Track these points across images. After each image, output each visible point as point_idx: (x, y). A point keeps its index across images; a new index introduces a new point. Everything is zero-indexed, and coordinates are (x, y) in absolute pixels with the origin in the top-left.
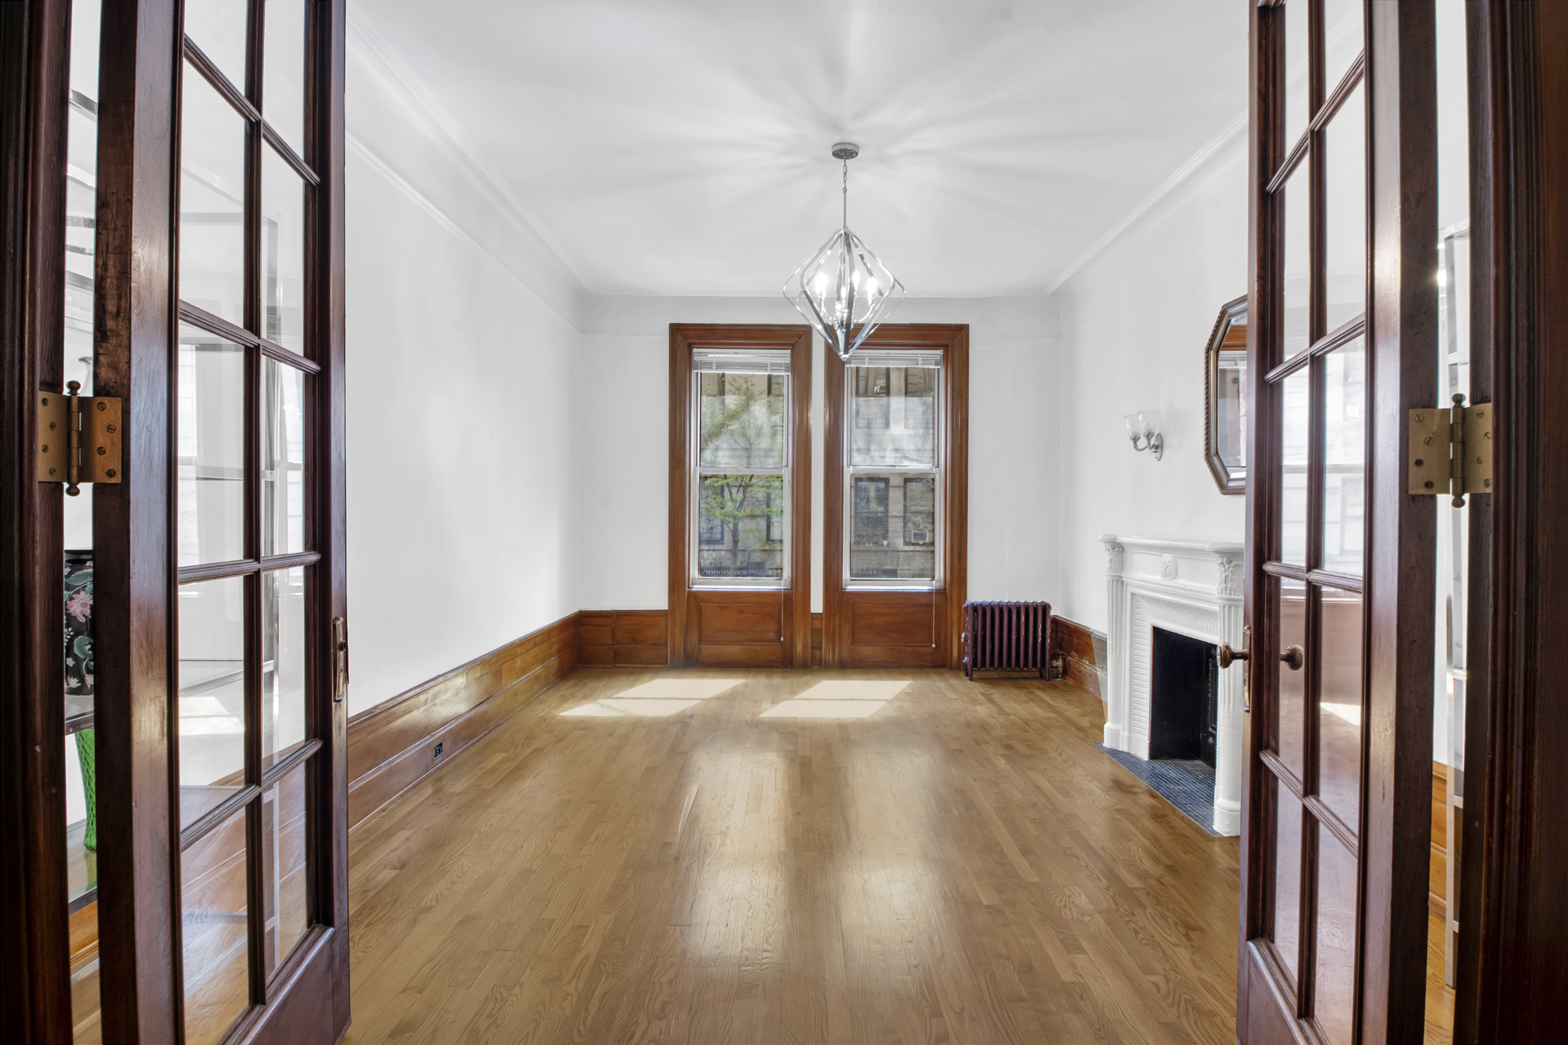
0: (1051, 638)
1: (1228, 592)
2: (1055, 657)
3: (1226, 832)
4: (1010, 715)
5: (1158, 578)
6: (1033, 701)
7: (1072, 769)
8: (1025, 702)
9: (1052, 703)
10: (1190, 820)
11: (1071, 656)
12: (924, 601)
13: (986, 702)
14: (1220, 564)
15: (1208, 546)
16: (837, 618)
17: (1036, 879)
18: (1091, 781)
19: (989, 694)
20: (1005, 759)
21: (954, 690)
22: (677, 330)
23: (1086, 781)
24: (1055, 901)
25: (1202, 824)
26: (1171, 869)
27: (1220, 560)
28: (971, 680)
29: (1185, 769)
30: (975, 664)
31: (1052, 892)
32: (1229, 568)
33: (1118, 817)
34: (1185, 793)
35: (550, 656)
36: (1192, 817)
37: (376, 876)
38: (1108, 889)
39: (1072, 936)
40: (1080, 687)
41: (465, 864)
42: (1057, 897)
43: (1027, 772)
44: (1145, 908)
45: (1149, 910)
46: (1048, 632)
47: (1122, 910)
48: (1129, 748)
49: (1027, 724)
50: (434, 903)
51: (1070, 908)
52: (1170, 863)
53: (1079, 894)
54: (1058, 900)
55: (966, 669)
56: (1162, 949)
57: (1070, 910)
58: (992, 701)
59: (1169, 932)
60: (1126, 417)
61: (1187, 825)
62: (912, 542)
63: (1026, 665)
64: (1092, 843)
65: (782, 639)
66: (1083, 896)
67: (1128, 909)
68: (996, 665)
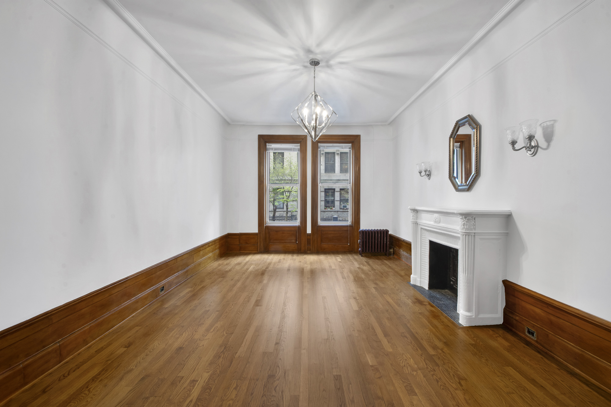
0: (389, 242)
1: (465, 229)
2: (390, 248)
3: (465, 325)
4: (376, 270)
5: (432, 223)
6: (383, 264)
7: (400, 293)
8: (381, 265)
9: (390, 265)
10: (449, 318)
11: (396, 248)
12: (346, 229)
13: (367, 265)
14: (461, 219)
15: (456, 211)
16: (316, 235)
17: (391, 350)
18: (407, 299)
19: (368, 262)
20: (375, 289)
21: (356, 260)
22: (261, 137)
23: (406, 299)
24: (400, 363)
25: (454, 320)
26: (446, 344)
27: (461, 217)
28: (362, 256)
29: (442, 294)
30: (363, 251)
31: (398, 357)
32: (465, 220)
33: (421, 316)
34: (445, 305)
35: (216, 249)
36: (449, 316)
37: (116, 352)
38: (422, 356)
39: (409, 384)
40: (399, 259)
41: (155, 345)
42: (400, 360)
43: (384, 295)
44: (439, 367)
45: (441, 368)
46: (388, 240)
47: (429, 368)
48: (420, 284)
49: (382, 274)
50: (134, 368)
51: (407, 367)
52: (445, 341)
53: (410, 358)
54: (401, 362)
55: (360, 252)
56: (450, 392)
57: (407, 368)
58: (369, 265)
59: (451, 381)
60: (417, 164)
61: (448, 320)
62: (342, 208)
63: (380, 251)
64: (412, 330)
65: (297, 242)
66: (411, 359)
67: (431, 367)
68: (370, 251)
